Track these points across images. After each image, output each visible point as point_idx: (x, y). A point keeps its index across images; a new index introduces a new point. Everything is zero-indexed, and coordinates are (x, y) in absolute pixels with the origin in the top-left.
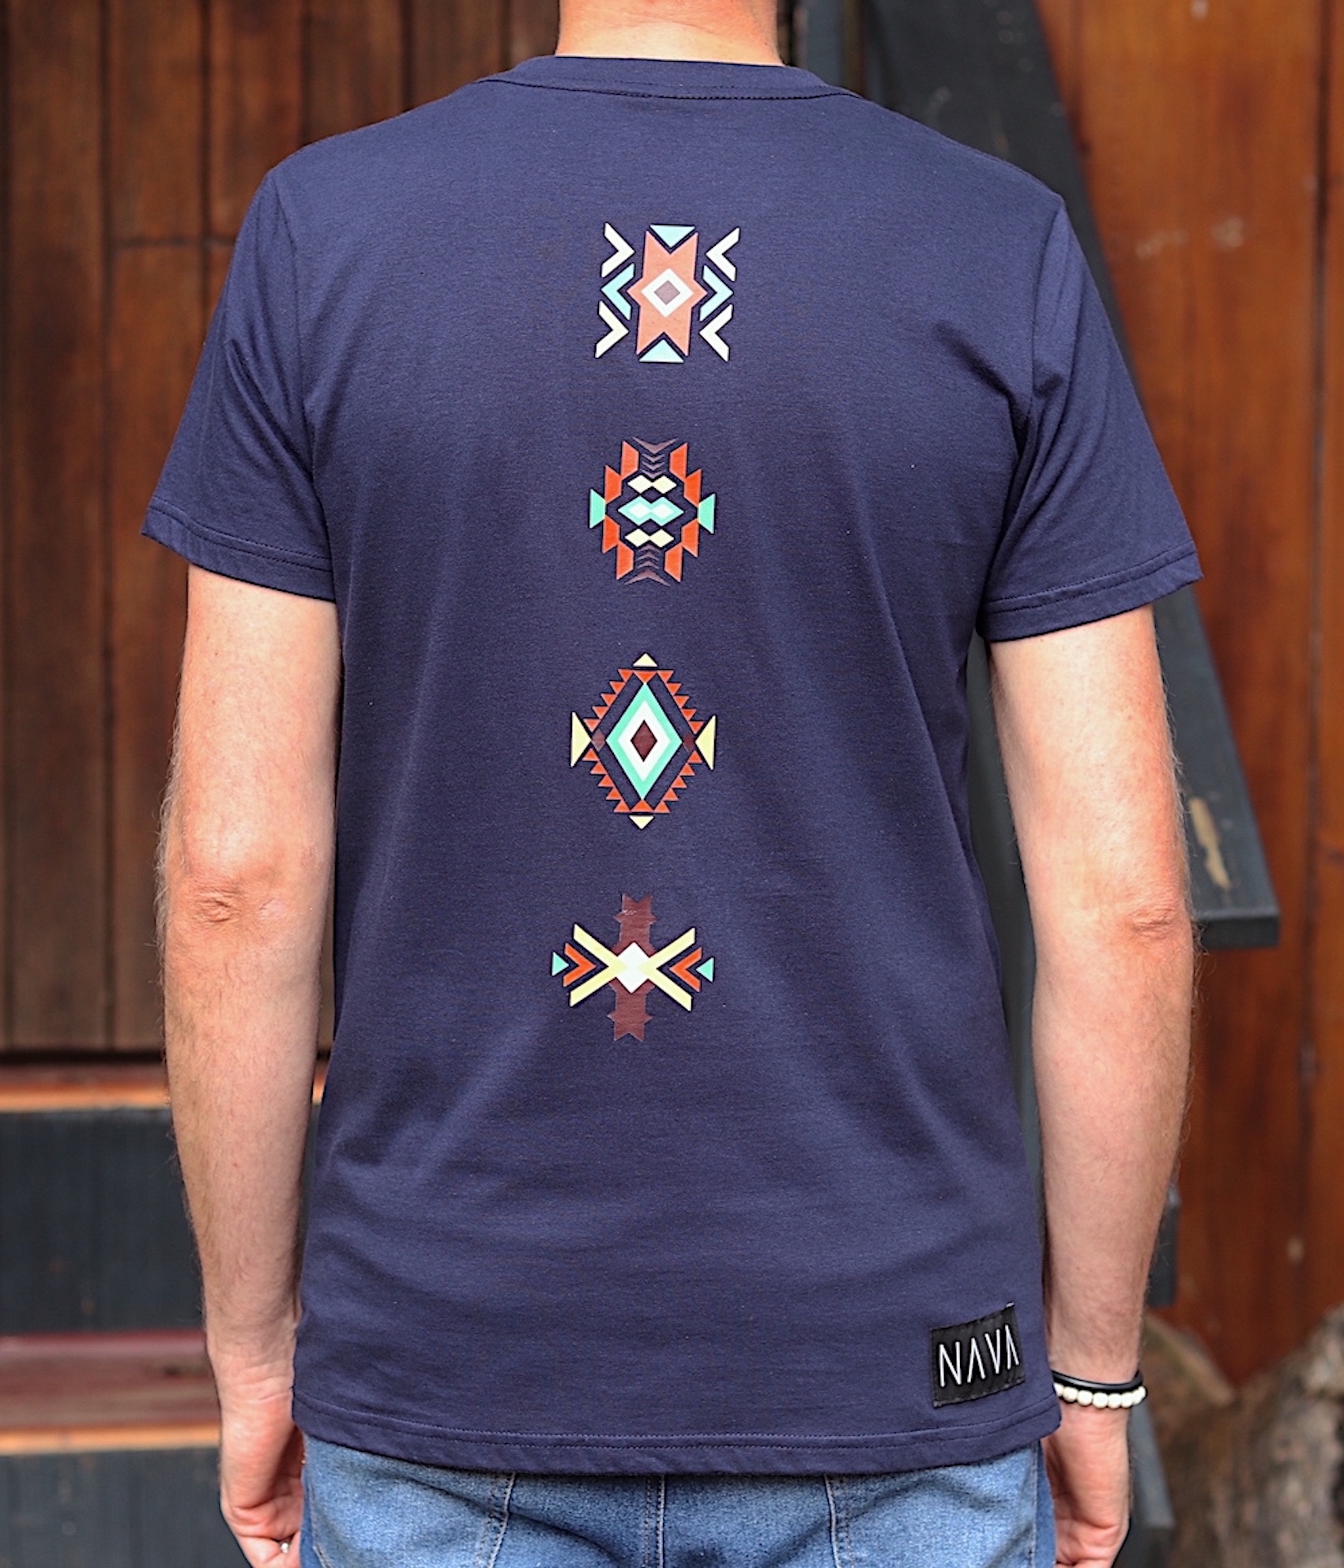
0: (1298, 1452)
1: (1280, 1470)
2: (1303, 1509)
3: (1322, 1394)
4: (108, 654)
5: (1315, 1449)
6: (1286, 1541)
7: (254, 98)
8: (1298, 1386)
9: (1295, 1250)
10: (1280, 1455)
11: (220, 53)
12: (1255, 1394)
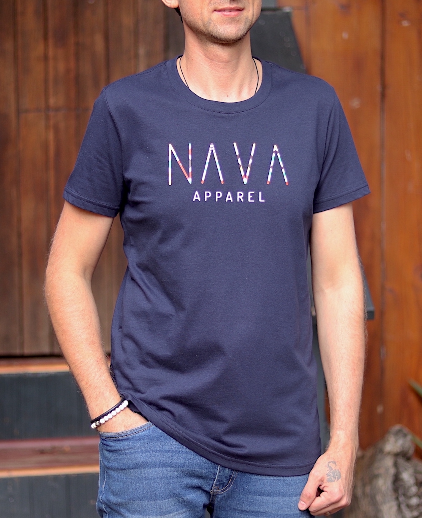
0: (381, 471)
1: (376, 477)
2: (383, 488)
3: (389, 453)
4: (20, 236)
5: (387, 470)
6: (379, 498)
7: (61, 67)
8: (381, 451)
9: (380, 409)
10: (376, 472)
11: (51, 53)
12: (369, 453)
